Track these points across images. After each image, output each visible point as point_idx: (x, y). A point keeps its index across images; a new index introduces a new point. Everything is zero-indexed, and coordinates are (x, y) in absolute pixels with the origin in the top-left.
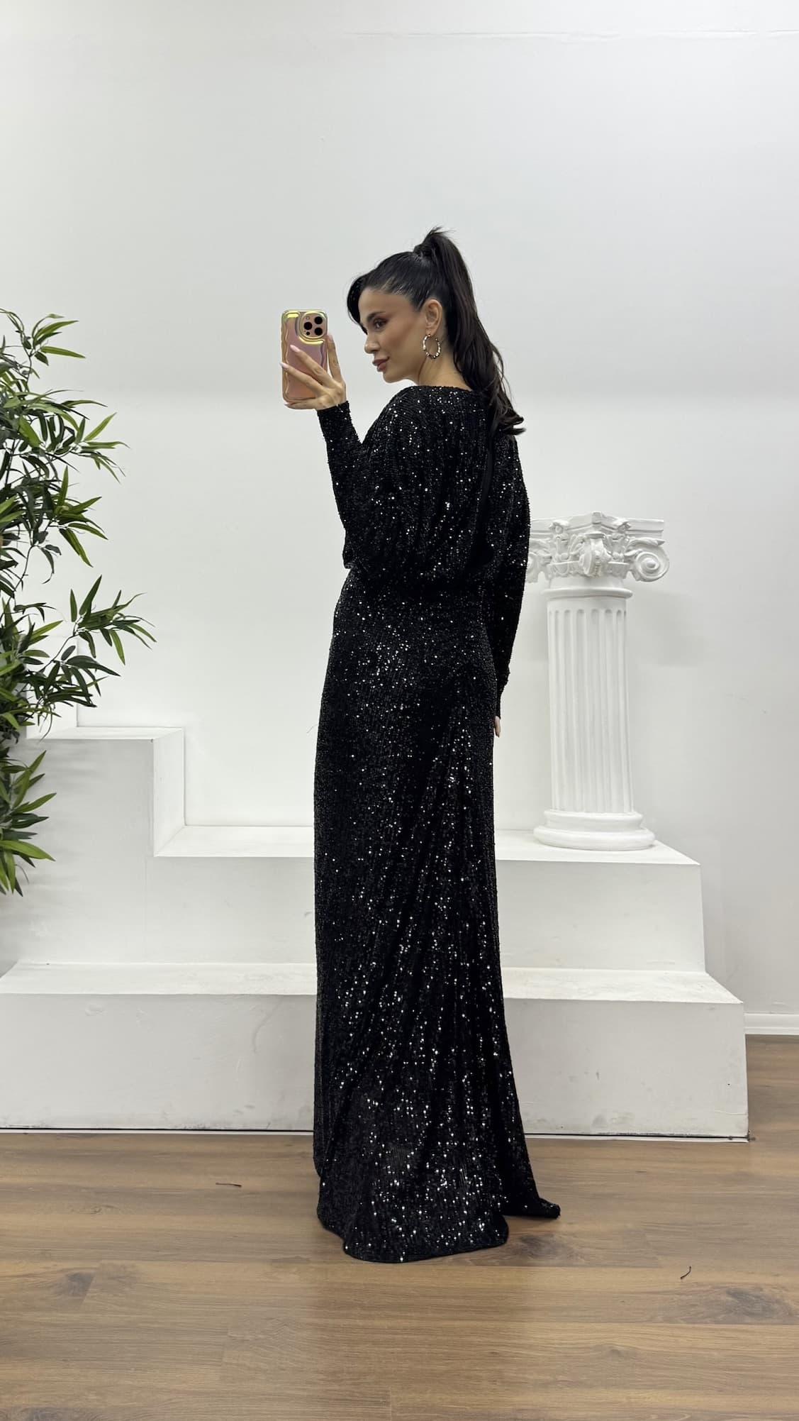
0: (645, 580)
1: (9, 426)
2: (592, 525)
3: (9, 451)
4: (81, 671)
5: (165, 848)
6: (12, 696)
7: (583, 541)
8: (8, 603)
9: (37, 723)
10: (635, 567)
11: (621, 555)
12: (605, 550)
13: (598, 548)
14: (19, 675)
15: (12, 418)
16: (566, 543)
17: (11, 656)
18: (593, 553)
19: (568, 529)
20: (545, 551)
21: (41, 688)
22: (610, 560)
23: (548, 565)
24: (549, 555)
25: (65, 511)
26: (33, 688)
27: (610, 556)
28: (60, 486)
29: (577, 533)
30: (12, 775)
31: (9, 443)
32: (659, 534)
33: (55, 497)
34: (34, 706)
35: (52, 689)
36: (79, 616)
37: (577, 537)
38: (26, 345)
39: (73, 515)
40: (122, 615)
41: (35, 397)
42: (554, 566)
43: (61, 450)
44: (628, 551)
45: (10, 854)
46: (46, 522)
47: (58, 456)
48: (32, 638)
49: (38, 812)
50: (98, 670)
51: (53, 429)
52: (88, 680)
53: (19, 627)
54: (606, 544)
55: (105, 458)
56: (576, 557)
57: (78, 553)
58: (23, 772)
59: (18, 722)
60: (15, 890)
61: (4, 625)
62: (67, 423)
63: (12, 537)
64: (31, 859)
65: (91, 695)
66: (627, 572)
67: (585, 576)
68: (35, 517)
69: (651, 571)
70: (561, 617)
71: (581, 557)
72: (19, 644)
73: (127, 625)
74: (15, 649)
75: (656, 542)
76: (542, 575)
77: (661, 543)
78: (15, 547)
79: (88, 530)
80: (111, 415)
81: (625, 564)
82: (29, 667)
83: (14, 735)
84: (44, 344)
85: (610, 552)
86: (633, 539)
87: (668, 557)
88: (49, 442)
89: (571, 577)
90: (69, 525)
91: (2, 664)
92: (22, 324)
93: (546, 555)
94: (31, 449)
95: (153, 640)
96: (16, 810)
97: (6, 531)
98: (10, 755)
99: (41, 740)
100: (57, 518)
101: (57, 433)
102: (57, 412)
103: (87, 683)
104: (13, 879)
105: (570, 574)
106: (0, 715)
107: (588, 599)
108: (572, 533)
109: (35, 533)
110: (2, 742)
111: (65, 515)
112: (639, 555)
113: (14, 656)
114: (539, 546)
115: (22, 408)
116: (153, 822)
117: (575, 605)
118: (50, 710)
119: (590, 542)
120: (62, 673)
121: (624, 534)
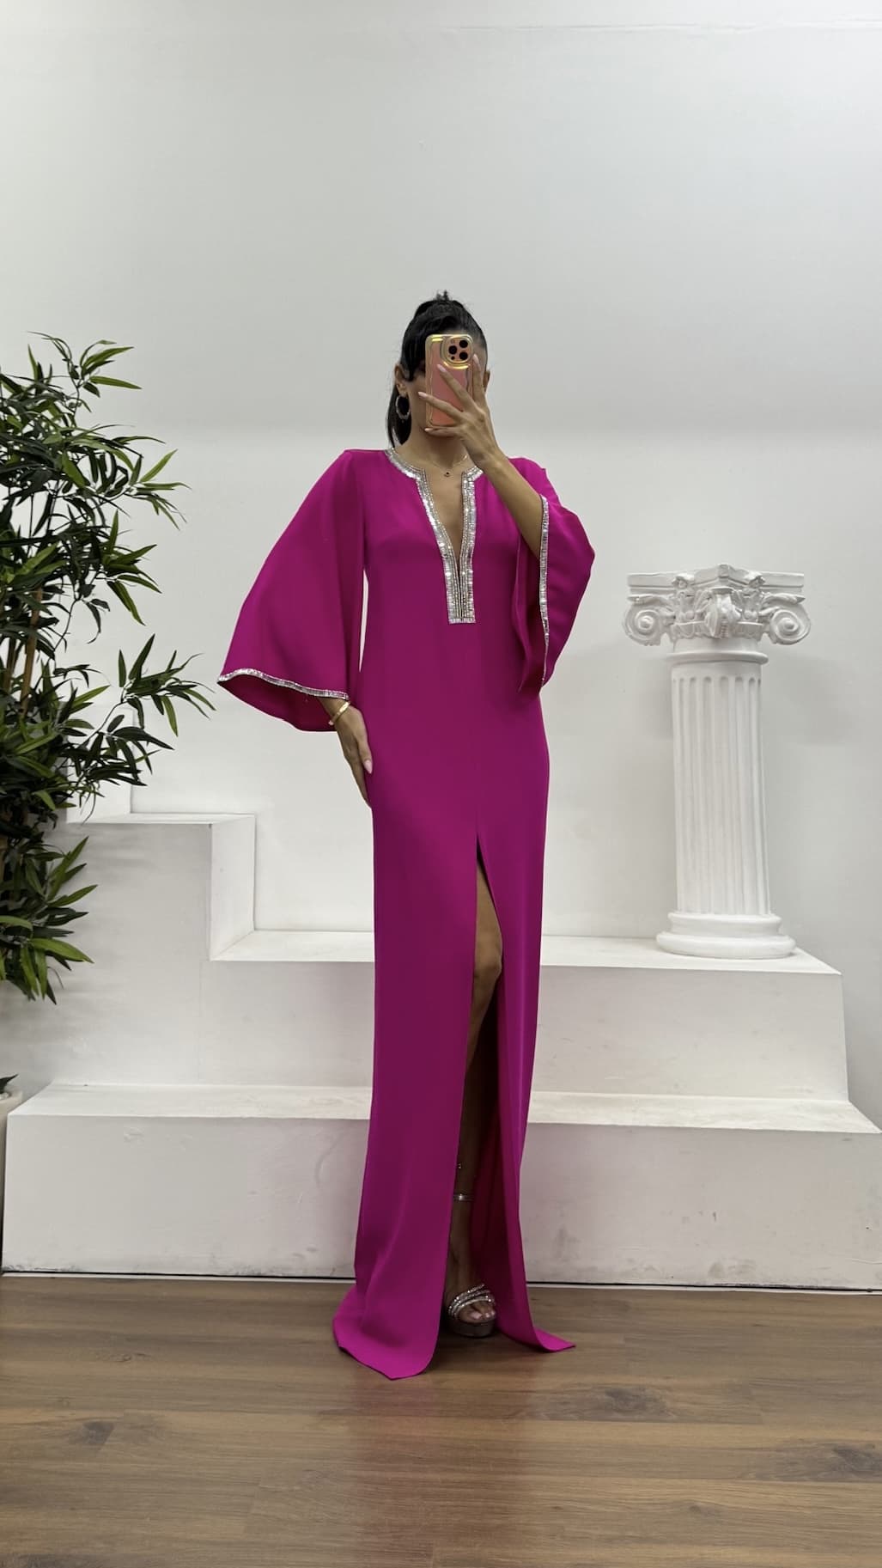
0: (782, 643)
1: (51, 465)
2: (718, 580)
3: (52, 493)
4: (130, 744)
5: (222, 951)
6: (50, 772)
7: (710, 597)
8: (48, 664)
9: (77, 803)
10: (770, 628)
11: (754, 614)
12: (734, 607)
13: (725, 605)
14: (58, 748)
15: (55, 454)
16: (691, 600)
17: (50, 727)
18: (719, 610)
19: (692, 584)
20: (668, 610)
21: (83, 764)
22: (739, 620)
23: (672, 626)
24: (673, 613)
25: (113, 561)
26: (73, 764)
27: (739, 614)
28: (109, 534)
29: (702, 588)
30: (49, 864)
31: (52, 483)
32: (798, 589)
33: (105, 544)
34: (74, 784)
35: (96, 764)
36: (128, 681)
37: (702, 593)
38: (74, 375)
39: (122, 565)
40: (177, 680)
41: (80, 432)
42: (677, 626)
43: (112, 491)
44: (763, 609)
45: (43, 955)
46: (92, 574)
47: (108, 499)
48: (74, 705)
49: (76, 906)
50: (150, 743)
51: (104, 469)
52: (137, 754)
53: (57, 691)
54: (735, 600)
55: (162, 500)
56: (702, 616)
57: (129, 609)
58: (61, 860)
59: (55, 803)
60: (47, 997)
61: (42, 690)
62: (120, 462)
63: (54, 589)
64: (68, 962)
65: (139, 771)
66: (761, 634)
67: (711, 637)
68: (79, 569)
69: (788, 636)
70: (686, 686)
71: (706, 617)
72: (59, 712)
73: (182, 690)
74: (54, 718)
75: (795, 599)
76: (665, 637)
77: (803, 599)
78: (57, 602)
79: (139, 582)
80: (171, 451)
81: (759, 624)
82: (71, 739)
83: (51, 817)
84: (93, 374)
85: (741, 610)
86: (769, 595)
87: (809, 616)
88: (99, 483)
89: (697, 638)
90: (119, 578)
91: (37, 734)
92: (70, 351)
93: (669, 614)
94: (77, 491)
95: (213, 709)
96: (51, 904)
97: (49, 583)
98: (46, 841)
99: (82, 824)
100: (105, 569)
101: (108, 474)
102: (109, 449)
103: (136, 757)
104: (45, 983)
105: (696, 636)
106: (33, 794)
107: (714, 664)
108: (698, 588)
109: (81, 585)
110: (36, 824)
111: (113, 565)
112: (776, 614)
113: (53, 726)
114: (661, 603)
115: (67, 444)
116: (210, 920)
117: (701, 672)
118: (92, 789)
119: (716, 598)
120: (108, 746)
121: (757, 590)
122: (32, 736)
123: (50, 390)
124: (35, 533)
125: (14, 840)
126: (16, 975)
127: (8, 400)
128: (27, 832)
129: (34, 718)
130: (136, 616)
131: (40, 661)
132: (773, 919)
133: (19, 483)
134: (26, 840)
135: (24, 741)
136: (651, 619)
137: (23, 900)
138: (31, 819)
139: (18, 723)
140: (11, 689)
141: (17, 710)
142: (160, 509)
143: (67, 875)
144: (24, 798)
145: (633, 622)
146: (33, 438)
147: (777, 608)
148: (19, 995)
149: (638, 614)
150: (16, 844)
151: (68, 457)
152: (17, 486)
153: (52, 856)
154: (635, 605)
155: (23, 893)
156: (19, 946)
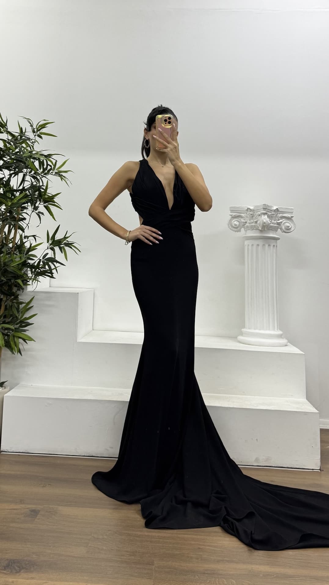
0: (285, 232)
1: (25, 163)
2: (263, 209)
3: (25, 173)
4: (50, 263)
5: (81, 339)
6: (21, 273)
7: (259, 215)
8: (22, 234)
9: (31, 284)
10: (281, 227)
11: (275, 222)
12: (268, 219)
13: (265, 219)
14: (25, 264)
15: (26, 160)
16: (252, 216)
17: (22, 256)
18: (263, 221)
19: (253, 210)
20: (244, 219)
21: (33, 270)
22: (270, 224)
23: (245, 225)
24: (246, 221)
25: (46, 198)
26: (30, 270)
27: (270, 222)
28: (45, 188)
29: (257, 212)
30: (20, 306)
31: (25, 170)
32: (291, 213)
33: (43, 192)
34: (30, 277)
35: (38, 271)
36: (50, 241)
37: (257, 214)
38: (34, 132)
39: (49, 200)
40: (68, 241)
41: (35, 152)
42: (247, 225)
43: (46, 173)
44: (279, 220)
45: (17, 338)
46: (38, 202)
47: (44, 176)
48: (30, 250)
49: (30, 321)
50: (57, 263)
51: (43, 165)
52: (53, 267)
53: (25, 244)
54: (268, 217)
55: (64, 176)
56: (256, 222)
57: (51, 216)
58: (25, 304)
59: (23, 284)
60: (19, 353)
61: (19, 244)
62: (49, 163)
63: (25, 208)
64: (26, 341)
65: (53, 273)
66: (277, 230)
67: (259, 230)
68: (34, 200)
69: (288, 230)
70: (250, 247)
71: (258, 222)
72: (25, 252)
73: (69, 245)
74: (23, 254)
75: (290, 217)
76: (243, 229)
77: (293, 217)
78: (26, 212)
79: (56, 206)
80: (67, 159)
81: (277, 226)
82: (30, 261)
83: (22, 289)
84: (41, 131)
86: (281, 215)
87: (295, 223)
88: (42, 170)
89: (254, 230)
90: (48, 204)
91: (18, 259)
92: (32, 123)
93: (245, 221)
94: (34, 173)
95: (80, 252)
96: (21, 320)
97: (23, 205)
98: (20, 297)
99: (33, 292)
100: (43, 201)
101: (45, 167)
102: (46, 159)
103: (52, 268)
104: (18, 349)
105: (254, 229)
106: (16, 281)
107: (261, 240)
108: (255, 212)
109: (34, 207)
110: (16, 291)
111: (46, 199)
112: (284, 222)
113: (23, 256)
114: (242, 217)
115: (31, 156)
116: (77, 327)
117: (256, 242)
118: (37, 279)
119: (262, 216)
120: (42, 264)
121: (277, 213)
122: (16, 260)
123: (25, 137)
124: (18, 188)
125: (8, 297)
126: (8, 345)
127: (11, 140)
128: (13, 294)
129: (17, 253)
130: (54, 218)
131: (19, 233)
132: (280, 332)
133: (13, 170)
134: (13, 297)
135: (13, 262)
136: (238, 223)
137: (11, 318)
138: (15, 289)
139: (11, 255)
140: (8, 243)
141: (11, 251)
142: (63, 180)
143: (27, 309)
144: (12, 282)
145: (231, 223)
146: (18, 154)
147: (284, 220)
148: (9, 352)
149: (233, 221)
150: (9, 298)
151: (31, 161)
152: (13, 171)
153: (22, 303)
154: (232, 217)
155: (11, 316)
156: (10, 335)
